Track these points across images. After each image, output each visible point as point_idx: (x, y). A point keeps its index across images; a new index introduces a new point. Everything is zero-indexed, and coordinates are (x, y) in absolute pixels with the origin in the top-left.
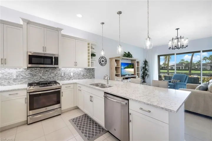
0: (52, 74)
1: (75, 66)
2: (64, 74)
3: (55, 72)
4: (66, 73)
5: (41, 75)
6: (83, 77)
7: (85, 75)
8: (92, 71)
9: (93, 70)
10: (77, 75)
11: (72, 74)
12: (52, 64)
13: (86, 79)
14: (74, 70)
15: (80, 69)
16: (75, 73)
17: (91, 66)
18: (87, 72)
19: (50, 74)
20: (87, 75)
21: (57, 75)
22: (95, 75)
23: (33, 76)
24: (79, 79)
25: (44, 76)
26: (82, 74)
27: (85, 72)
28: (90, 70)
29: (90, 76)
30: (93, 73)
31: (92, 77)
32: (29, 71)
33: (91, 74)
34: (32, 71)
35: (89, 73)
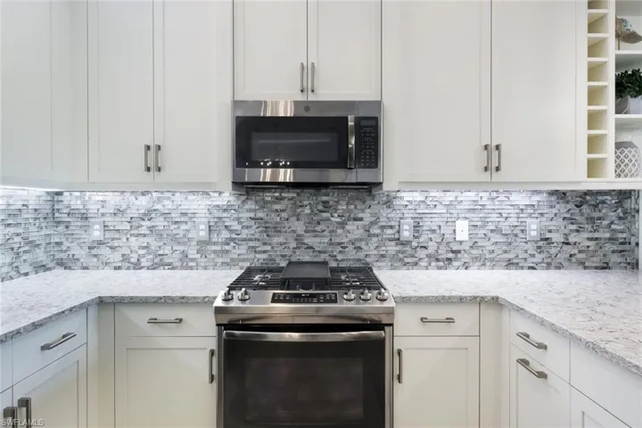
0: (351, 226)
1: (486, 177)
2: (417, 227)
3: (367, 217)
4: (427, 224)
5: (299, 227)
6: (539, 258)
7: (557, 237)
8: (613, 215)
9: (620, 204)
11: (462, 231)
13: (559, 267)
14: (475, 202)
15: (521, 199)
16: (485, 222)
18: (572, 221)
19: (342, 225)
20: (572, 239)
21: (375, 230)
22: (637, 244)
23: (269, 229)
24: (510, 264)
25: (315, 234)
26: (534, 233)
27: (559, 222)
28: (596, 206)
29: (600, 253)
30: (622, 232)
31: (615, 258)
32: (251, 205)
33: (608, 235)
34: (263, 205)
35: (589, 227)
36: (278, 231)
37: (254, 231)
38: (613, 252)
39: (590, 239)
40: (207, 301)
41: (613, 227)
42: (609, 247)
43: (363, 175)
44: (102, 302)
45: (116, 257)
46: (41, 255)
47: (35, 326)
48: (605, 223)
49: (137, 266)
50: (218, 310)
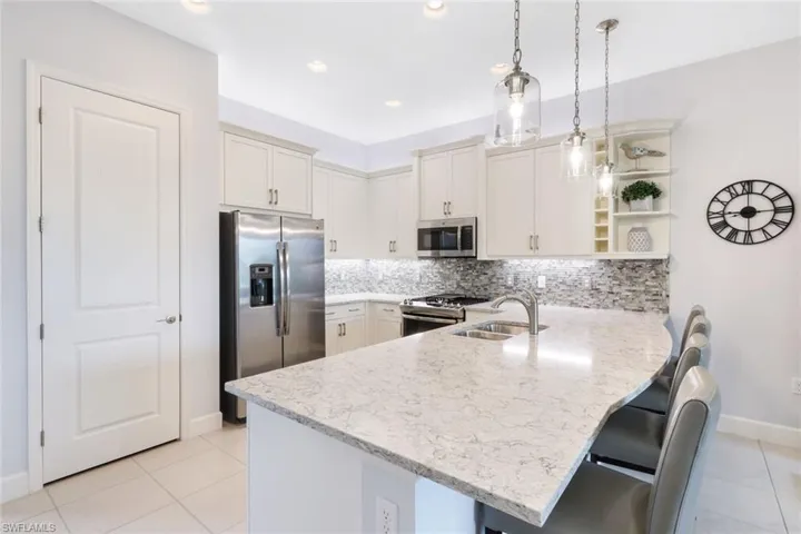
0: (482, 277)
1: (531, 252)
2: (516, 279)
3: (490, 273)
4: (521, 277)
5: (459, 278)
6: (591, 301)
7: (604, 289)
8: (647, 275)
9: (653, 268)
10: (562, 287)
11: (542, 282)
12: (456, 249)
13: (606, 307)
14: (549, 265)
15: (580, 264)
16: (556, 277)
17: (616, 248)
18: (615, 278)
19: (478, 276)
20: (614, 290)
21: (494, 280)
22: (668, 296)
23: (446, 278)
24: (572, 304)
25: (466, 281)
26: (587, 285)
27: (605, 280)
28: (633, 269)
29: (637, 300)
30: (656, 287)
31: (649, 304)
32: (437, 265)
33: (643, 289)
34: (443, 266)
35: (628, 283)
36: (449, 279)
37: (438, 279)
38: (647, 300)
39: (629, 291)
40: (397, 304)
41: (647, 283)
42: (643, 297)
43: (466, 253)
44: (370, 301)
45: (387, 288)
46: (362, 285)
47: (348, 303)
48: (641, 280)
49: (394, 292)
50: (401, 307)
